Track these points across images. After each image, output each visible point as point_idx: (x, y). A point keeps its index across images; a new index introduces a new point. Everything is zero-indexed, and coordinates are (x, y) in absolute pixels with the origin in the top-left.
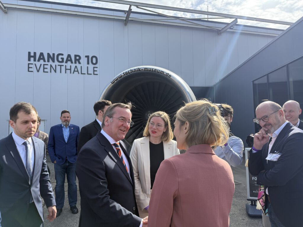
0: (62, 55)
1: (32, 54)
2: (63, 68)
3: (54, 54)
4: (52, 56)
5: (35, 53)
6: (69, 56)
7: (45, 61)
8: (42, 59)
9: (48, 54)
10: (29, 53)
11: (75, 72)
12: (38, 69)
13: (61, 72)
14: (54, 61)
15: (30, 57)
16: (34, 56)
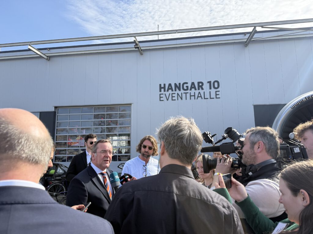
1: (162, 86)
2: (188, 95)
3: (180, 84)
4: (178, 85)
5: (165, 85)
6: (193, 83)
7: (172, 91)
8: (170, 89)
9: (175, 84)
10: (160, 85)
11: (199, 98)
12: (167, 98)
13: (186, 99)
14: (180, 90)
15: (161, 88)
16: (164, 88)
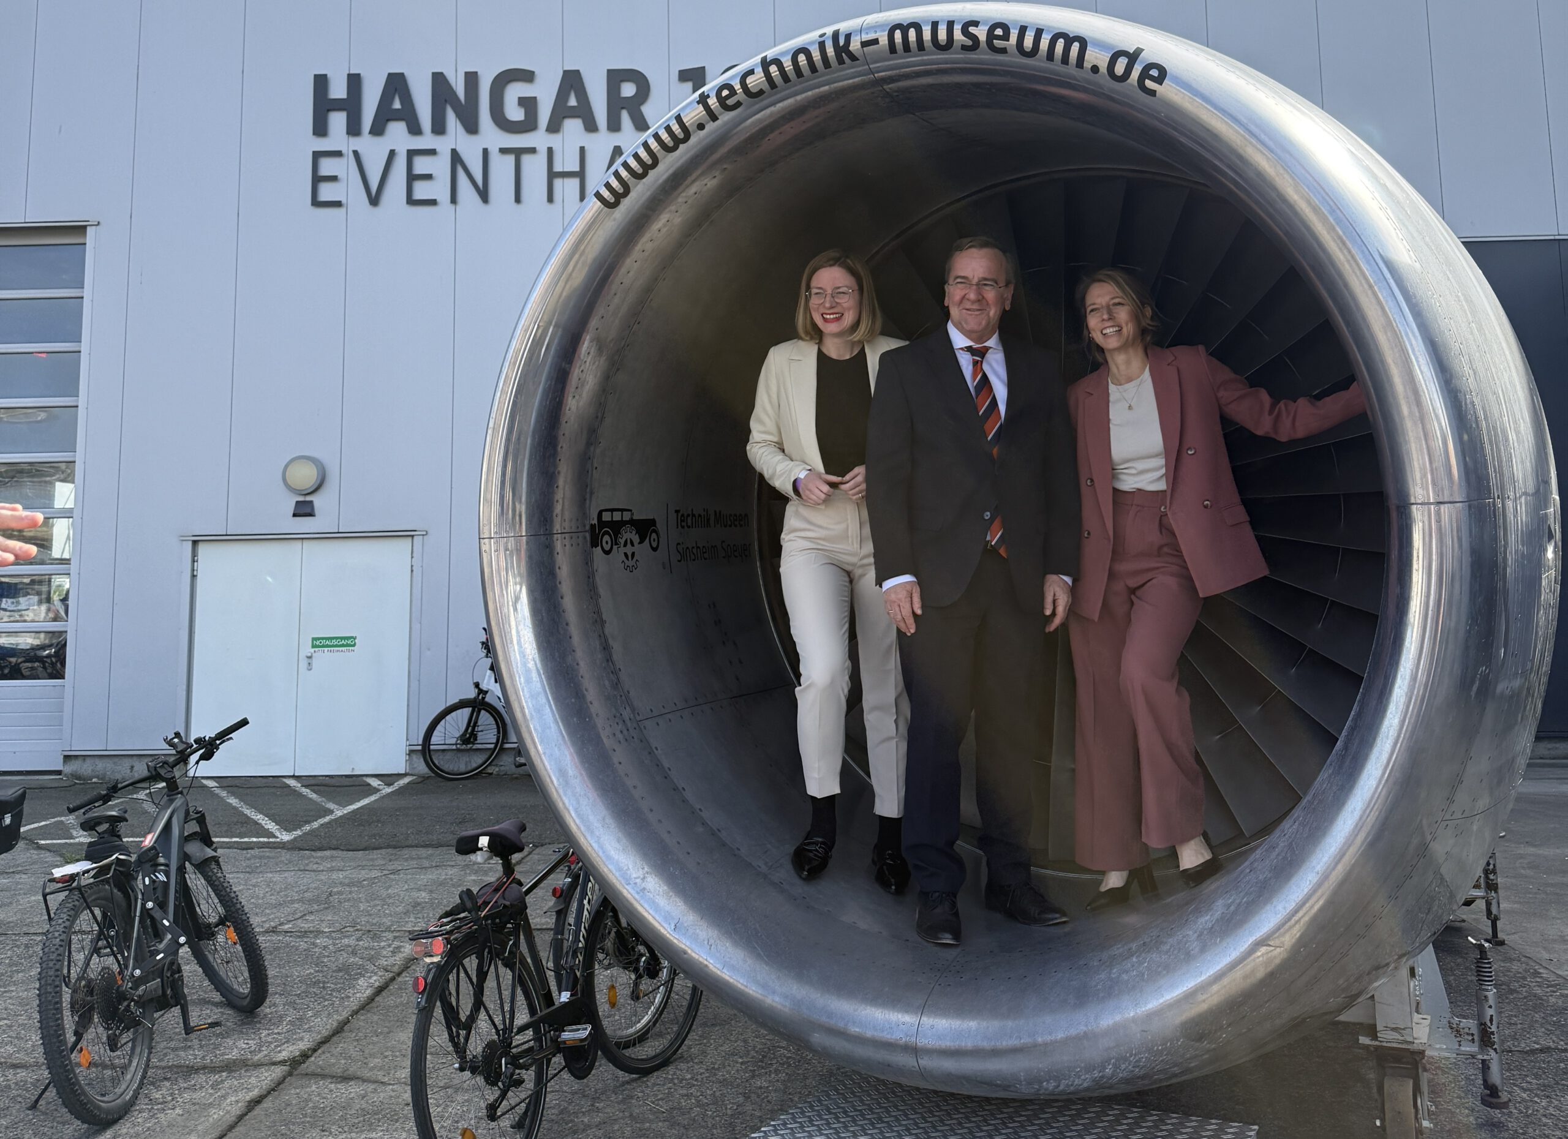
0: (527, 76)
1: (338, 90)
2: (535, 169)
3: (472, 79)
4: (460, 92)
5: (354, 82)
6: (572, 81)
7: (415, 129)
8: (396, 116)
9: (439, 81)
10: (321, 82)
12: (374, 185)
13: (518, 200)
14: (472, 127)
15: (323, 106)
16: (352, 105)
